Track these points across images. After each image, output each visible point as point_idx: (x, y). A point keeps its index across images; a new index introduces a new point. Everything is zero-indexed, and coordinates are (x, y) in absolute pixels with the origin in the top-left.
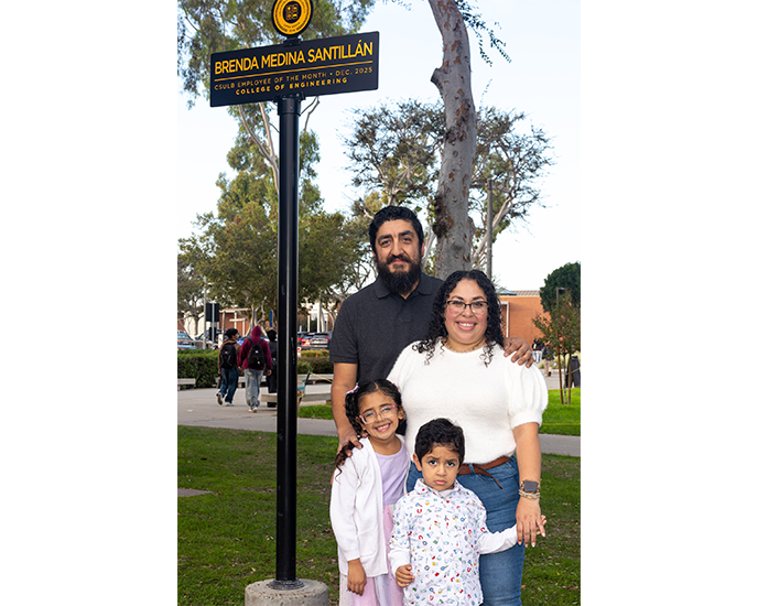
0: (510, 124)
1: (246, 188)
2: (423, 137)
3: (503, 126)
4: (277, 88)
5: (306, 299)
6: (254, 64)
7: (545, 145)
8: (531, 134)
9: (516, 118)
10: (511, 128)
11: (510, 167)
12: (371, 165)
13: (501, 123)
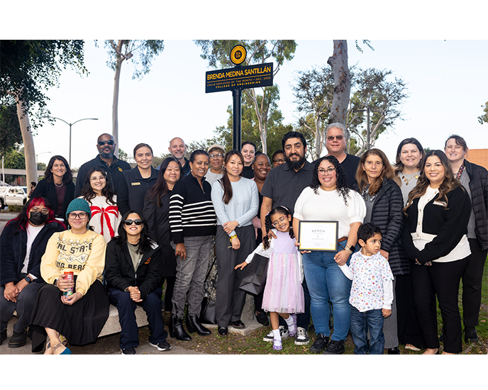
8: (395, 82)
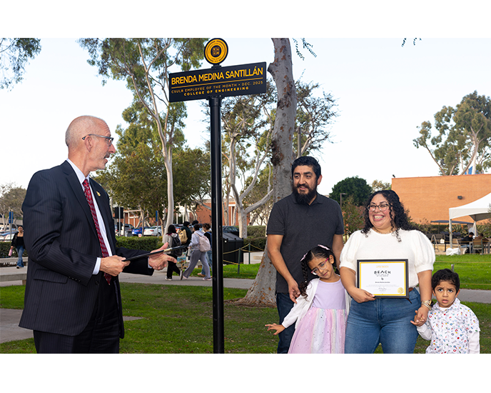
4: (208, 92)
6: (194, 79)
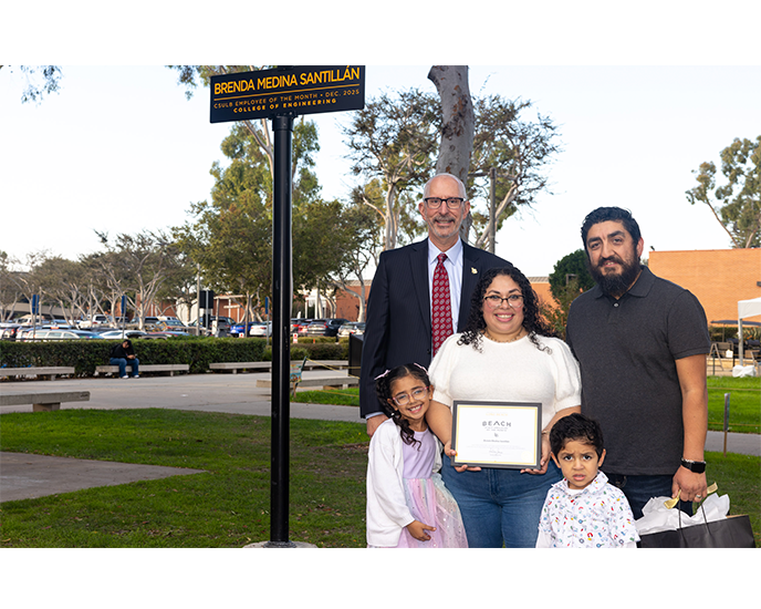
0: (515, 112)
1: (241, 176)
2: (425, 125)
3: (509, 113)
4: (272, 107)
5: (303, 286)
6: (250, 85)
7: (552, 132)
9: (522, 106)
10: (516, 116)
11: (516, 155)
12: (371, 154)
13: (506, 111)
